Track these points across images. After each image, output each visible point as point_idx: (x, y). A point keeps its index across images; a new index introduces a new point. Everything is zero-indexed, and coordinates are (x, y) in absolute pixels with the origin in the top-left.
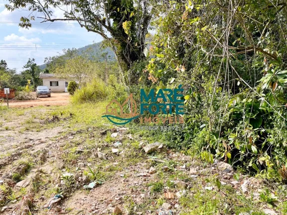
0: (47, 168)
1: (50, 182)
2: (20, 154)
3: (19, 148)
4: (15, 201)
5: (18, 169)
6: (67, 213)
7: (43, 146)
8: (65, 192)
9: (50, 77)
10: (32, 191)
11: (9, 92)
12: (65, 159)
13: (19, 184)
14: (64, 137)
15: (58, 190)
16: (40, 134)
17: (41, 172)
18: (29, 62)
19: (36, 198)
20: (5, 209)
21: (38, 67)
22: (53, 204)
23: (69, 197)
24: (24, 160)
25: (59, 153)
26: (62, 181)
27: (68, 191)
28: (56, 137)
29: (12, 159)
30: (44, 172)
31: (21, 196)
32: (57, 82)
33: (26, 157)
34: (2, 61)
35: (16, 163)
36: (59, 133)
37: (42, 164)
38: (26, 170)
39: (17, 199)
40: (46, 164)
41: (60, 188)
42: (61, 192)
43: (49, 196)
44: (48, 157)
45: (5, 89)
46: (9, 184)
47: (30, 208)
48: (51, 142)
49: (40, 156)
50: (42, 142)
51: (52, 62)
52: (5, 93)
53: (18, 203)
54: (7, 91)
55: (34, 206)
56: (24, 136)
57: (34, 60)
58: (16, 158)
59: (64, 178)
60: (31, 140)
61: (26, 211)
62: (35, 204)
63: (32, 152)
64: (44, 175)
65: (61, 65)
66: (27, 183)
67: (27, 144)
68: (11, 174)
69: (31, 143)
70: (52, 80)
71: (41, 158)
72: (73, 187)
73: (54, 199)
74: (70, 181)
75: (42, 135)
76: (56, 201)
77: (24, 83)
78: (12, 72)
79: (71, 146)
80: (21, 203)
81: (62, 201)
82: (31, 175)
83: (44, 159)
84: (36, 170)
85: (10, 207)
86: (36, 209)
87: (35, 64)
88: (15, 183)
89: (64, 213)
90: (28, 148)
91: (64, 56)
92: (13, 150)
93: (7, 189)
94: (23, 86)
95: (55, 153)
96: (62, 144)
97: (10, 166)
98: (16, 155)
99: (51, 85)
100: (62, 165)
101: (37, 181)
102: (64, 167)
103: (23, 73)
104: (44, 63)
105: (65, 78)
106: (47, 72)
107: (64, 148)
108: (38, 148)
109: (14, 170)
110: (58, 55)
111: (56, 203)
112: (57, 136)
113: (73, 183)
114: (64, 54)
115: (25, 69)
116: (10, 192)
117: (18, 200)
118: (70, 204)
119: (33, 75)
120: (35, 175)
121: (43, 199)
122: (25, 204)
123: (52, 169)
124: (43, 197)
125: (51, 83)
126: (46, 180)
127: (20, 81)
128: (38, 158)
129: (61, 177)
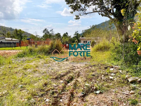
0: (79, 79)
1: (80, 86)
2: (70, 72)
3: (70, 69)
4: (67, 91)
5: (69, 78)
6: (86, 102)
7: (79, 70)
8: (86, 92)
9: (84, 39)
10: (73, 88)
11: (68, 46)
12: (87, 77)
13: (69, 84)
14: (87, 67)
15: (83, 90)
16: (78, 64)
17: (77, 81)
18: (76, 32)
19: (74, 92)
20: (63, 93)
21: (79, 34)
22: (81, 96)
23: (87, 95)
24: (71, 74)
25: (85, 74)
26: (85, 87)
27: (87, 92)
28: (84, 67)
29: (67, 73)
30: (78, 81)
31: (69, 89)
32: (87, 41)
33: (72, 73)
34: (66, 33)
35: (68, 75)
36: (86, 65)
37: (78, 77)
38: (72, 79)
39: (67, 90)
40: (79, 78)
41: (84, 90)
42: (84, 92)
43: (79, 92)
44: (80, 75)
45: (67, 44)
46: (65, 84)
47: (72, 95)
48: (82, 69)
49: (77, 74)
50: (78, 68)
51: (85, 32)
52: (67, 46)
53: (68, 92)
54: (67, 45)
55: (73, 95)
56: (72, 64)
57: (78, 31)
58: (68, 73)
59: (86, 86)
60: (74, 66)
61: (70, 96)
62: (74, 94)
63: (74, 72)
64: (78, 83)
65: (89, 33)
66: (72, 84)
67: (73, 68)
68: (66, 79)
69: (74, 68)
70: (84, 40)
71: (77, 75)
72: (89, 91)
73: (81, 94)
74: (88, 88)
76: (82, 95)
77: (74, 42)
78: (70, 37)
79: (90, 72)
80: (69, 92)
81: (84, 96)
82: (73, 82)
83: (79, 76)
84: (75, 80)
85: (65, 93)
86: (74, 96)
87: (78, 33)
88: (67, 84)
89: (85, 102)
90: (73, 70)
91: (90, 29)
92: (68, 70)
93: (64, 85)
94: (73, 43)
95: (83, 74)
96: (86, 70)
97: (66, 76)
98: (68, 72)
99: (84, 43)
100: (85, 80)
101: (75, 84)
102: (86, 81)
103: (73, 37)
105: (90, 39)
106: (83, 37)
107: (87, 72)
108: (77, 70)
109: (67, 78)
110: (88, 29)
111: (82, 96)
112: (85, 66)
113: (90, 89)
114: (90, 28)
115: (74, 36)
116: (65, 87)
117: (68, 91)
118: (87, 98)
119: (77, 38)
120: (75, 82)
121: (77, 93)
122: (70, 93)
123: (81, 80)
124: (77, 92)
125: (84, 41)
126: (79, 85)
127: (72, 41)
128: (76, 75)
129: (85, 85)
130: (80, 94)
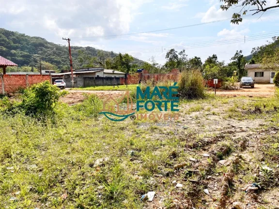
0: (245, 155)
1: (248, 169)
2: (223, 137)
3: (222, 131)
4: (218, 174)
5: (221, 149)
6: (263, 204)
7: (244, 134)
8: (263, 184)
9: (256, 68)
10: (232, 171)
11: (217, 83)
12: (266, 153)
13: (221, 162)
14: (266, 130)
15: (256, 179)
16: (242, 123)
17: (240, 157)
18: (237, 54)
19: (235, 179)
20: (210, 178)
21: (245, 57)
22: (251, 190)
23: (267, 190)
24: (227, 143)
25: (259, 145)
26: (260, 173)
27: (266, 184)
28: (257, 129)
29: (216, 140)
30: (244, 158)
31: (222, 172)
32: (263, 73)
33: (228, 140)
34: (214, 55)
35: (220, 144)
36: (261, 125)
37: (242, 151)
38: (227, 152)
39: (219, 173)
40: (245, 152)
41: (258, 178)
42: (259, 182)
43: (247, 181)
44: (248, 146)
45: (215, 80)
46: (214, 159)
47: (229, 184)
48: (251, 133)
49: (240, 143)
50: (243, 131)
51: (259, 52)
52: (214, 83)
53: (220, 177)
54: (216, 81)
55: (233, 185)
56: (227, 122)
57: (241, 51)
58: (220, 139)
59: (264, 170)
60: (233, 127)
61: (226, 186)
62: (234, 183)
63: (234, 138)
64: (243, 161)
65: (269, 54)
66: (228, 163)
67: (229, 130)
68: (215, 152)
69: (233, 130)
70: (257, 71)
71: (241, 146)
72: (271, 182)
73: (252, 186)
74: (269, 175)
75: (244, 124)
76: (253, 188)
77: (230, 74)
78: (221, 64)
79: (273, 142)
80: (222, 178)
81: (259, 191)
82: (232, 158)
83: (244, 147)
84: (236, 155)
85: (214, 177)
86: (235, 188)
87: (242, 56)
88: (218, 160)
89: (260, 203)
90: (230, 133)
91: (273, 44)
92: (218, 132)
93: (212, 162)
94: (228, 76)
95: (255, 144)
96: (263, 137)
97: (215, 145)
98: (220, 137)
99: (256, 76)
100: (261, 157)
101: (236, 163)
102: (263, 160)
103: (230, 65)
104: (251, 54)
105: (272, 69)
106: (253, 62)
107: (265, 141)
108: (239, 135)
109: (218, 149)
110: (267, 44)
111: (252, 190)
112: (259, 127)
113: (272, 179)
114: (273, 42)
115: (233, 61)
116: (214, 166)
117: (220, 175)
118: (267, 197)
119: (239, 67)
120: (235, 158)
121: (241, 183)
122: (225, 180)
123: (251, 158)
124: (241, 180)
125: (256, 73)
126: (245, 167)
127: (227, 72)
128: (239, 145)
129: (260, 168)
130: (249, 186)
